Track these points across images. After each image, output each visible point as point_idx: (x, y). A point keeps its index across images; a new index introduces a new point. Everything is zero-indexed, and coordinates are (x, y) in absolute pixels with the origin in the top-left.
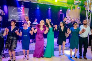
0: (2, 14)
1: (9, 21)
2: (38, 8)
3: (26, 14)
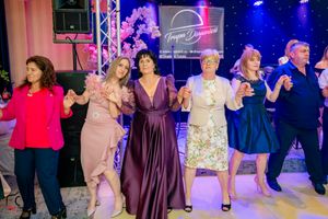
0: (153, 37)
1: (160, 57)
2: (258, 2)
3: (215, 31)
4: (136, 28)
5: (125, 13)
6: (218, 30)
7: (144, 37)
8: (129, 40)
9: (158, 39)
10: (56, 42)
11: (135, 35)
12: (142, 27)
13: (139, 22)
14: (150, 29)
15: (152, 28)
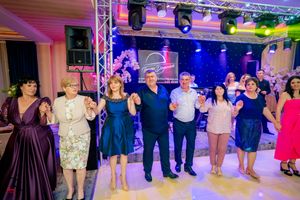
0: (135, 69)
1: (139, 82)
2: (198, 50)
3: (173, 66)
4: (123, 63)
5: (116, 54)
6: (175, 66)
7: (129, 69)
8: (119, 71)
9: (137, 70)
10: (68, 71)
11: (123, 67)
12: (127, 62)
13: (125, 60)
14: (133, 64)
15: (134, 64)
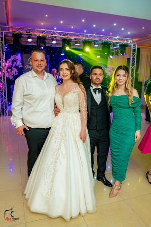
0: (19, 67)
4: (12, 63)
7: (16, 67)
8: (10, 67)
11: (12, 66)
12: (15, 63)
15: (19, 64)
